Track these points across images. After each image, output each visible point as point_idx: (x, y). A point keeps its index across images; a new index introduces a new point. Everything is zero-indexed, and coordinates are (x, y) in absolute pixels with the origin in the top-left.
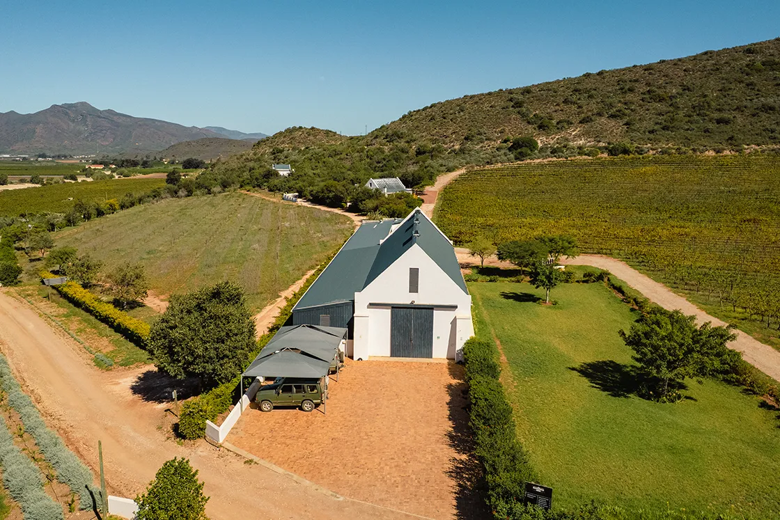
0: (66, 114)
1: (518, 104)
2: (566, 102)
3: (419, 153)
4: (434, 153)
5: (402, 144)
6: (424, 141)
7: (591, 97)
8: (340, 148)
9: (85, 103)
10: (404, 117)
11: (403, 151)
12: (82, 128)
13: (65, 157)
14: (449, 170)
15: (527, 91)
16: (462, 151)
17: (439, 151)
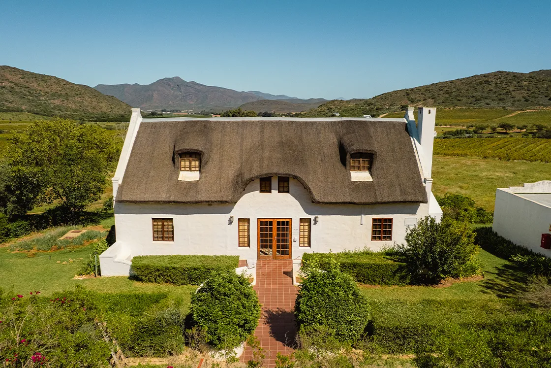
0: (169, 84)
1: (408, 95)
2: (422, 94)
3: (377, 109)
4: (380, 109)
5: (372, 106)
6: (378, 105)
7: (430, 92)
8: (353, 108)
9: (178, 77)
10: (374, 98)
11: (372, 109)
12: (179, 93)
13: (177, 111)
14: (384, 114)
15: (412, 90)
16: (388, 109)
17: (382, 108)
